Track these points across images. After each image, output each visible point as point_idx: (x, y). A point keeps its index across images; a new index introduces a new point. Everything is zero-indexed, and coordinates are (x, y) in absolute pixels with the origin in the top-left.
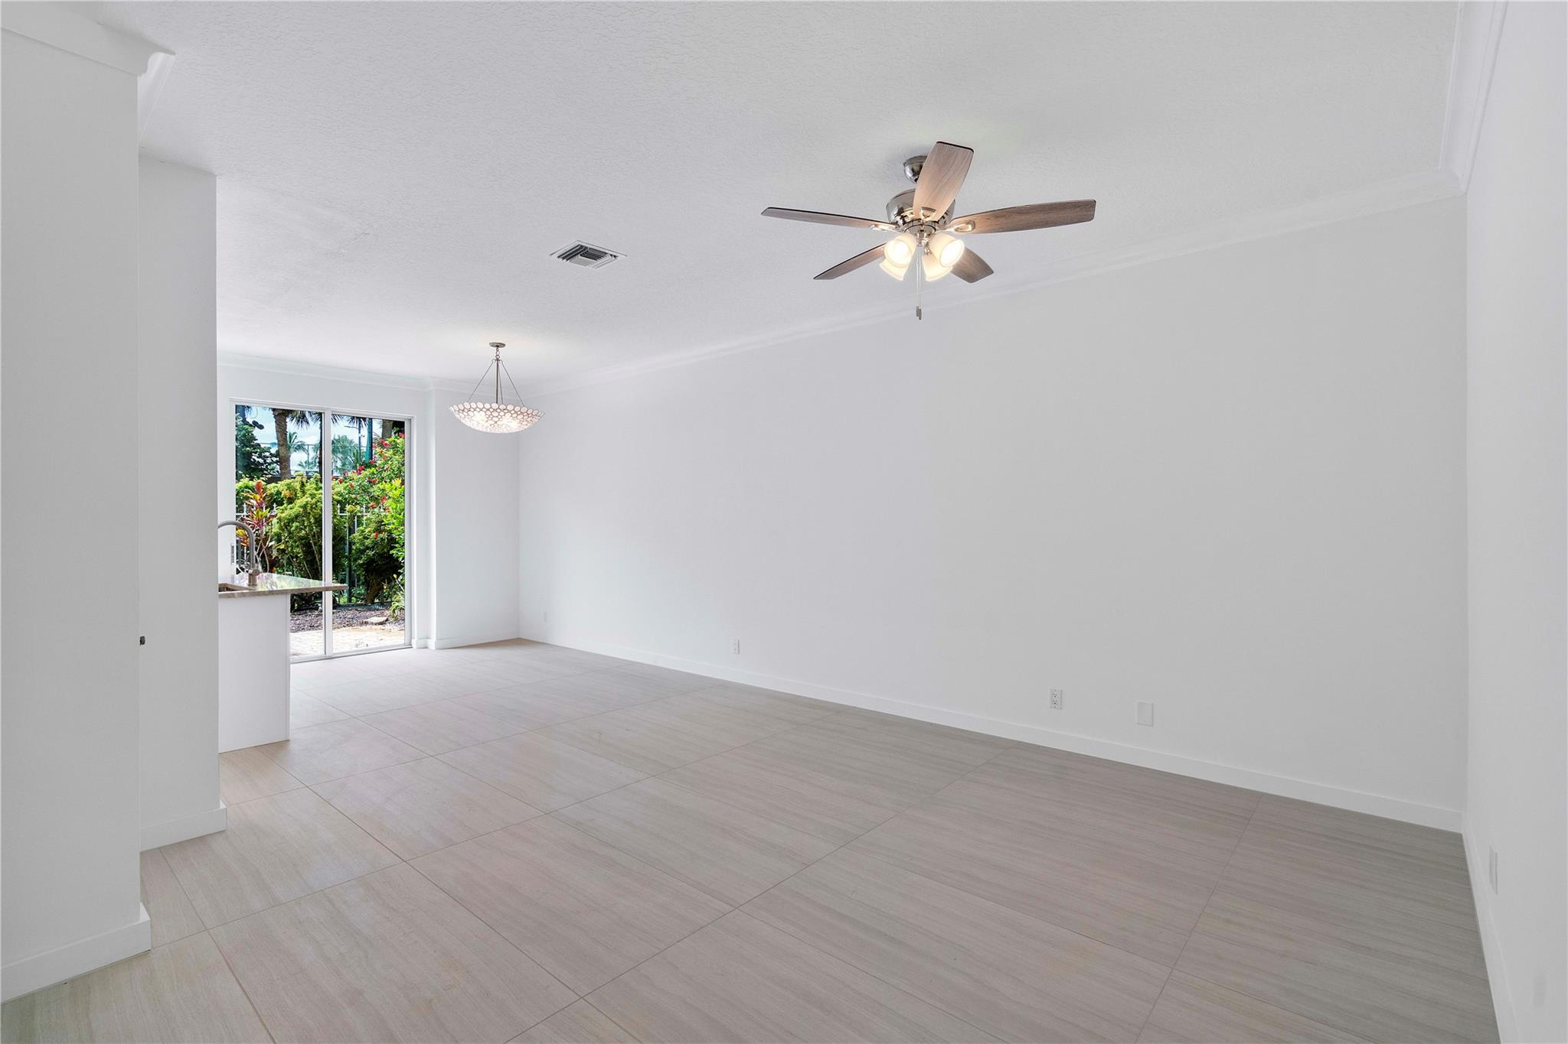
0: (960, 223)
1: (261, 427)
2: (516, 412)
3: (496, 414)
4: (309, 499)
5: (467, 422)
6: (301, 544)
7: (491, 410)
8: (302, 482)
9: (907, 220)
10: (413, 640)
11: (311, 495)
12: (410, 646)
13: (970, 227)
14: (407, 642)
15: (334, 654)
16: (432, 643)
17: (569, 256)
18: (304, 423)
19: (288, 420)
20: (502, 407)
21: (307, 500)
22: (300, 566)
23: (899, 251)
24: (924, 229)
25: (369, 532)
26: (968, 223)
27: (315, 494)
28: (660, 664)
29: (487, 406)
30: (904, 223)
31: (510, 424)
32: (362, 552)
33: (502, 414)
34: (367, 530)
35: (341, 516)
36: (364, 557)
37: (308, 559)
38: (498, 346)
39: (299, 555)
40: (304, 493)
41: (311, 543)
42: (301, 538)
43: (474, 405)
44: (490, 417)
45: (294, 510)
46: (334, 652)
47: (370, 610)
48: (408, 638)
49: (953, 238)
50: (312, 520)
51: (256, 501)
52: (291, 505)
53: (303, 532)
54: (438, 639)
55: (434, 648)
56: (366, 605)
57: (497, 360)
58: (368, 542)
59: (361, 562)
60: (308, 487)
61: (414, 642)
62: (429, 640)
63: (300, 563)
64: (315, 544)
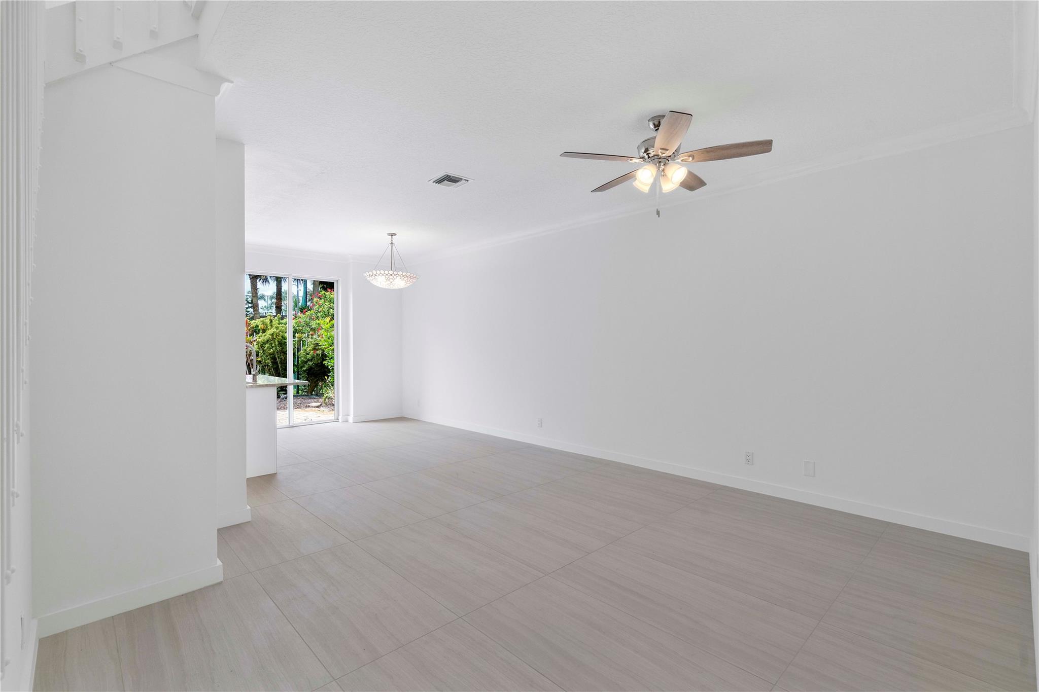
0: (684, 156)
2: (403, 276)
3: (391, 277)
4: (275, 330)
5: (374, 283)
6: (270, 357)
7: (389, 275)
8: (271, 320)
9: (650, 155)
12: (337, 420)
13: (691, 159)
14: (336, 418)
15: (294, 425)
16: (351, 419)
17: (440, 181)
18: (267, 282)
19: (258, 281)
20: (395, 273)
23: (645, 176)
24: (661, 161)
25: (310, 350)
26: (689, 156)
27: (278, 327)
29: (386, 272)
30: (649, 157)
31: (399, 283)
32: (305, 362)
33: (395, 277)
34: (308, 349)
36: (307, 366)
37: (275, 367)
38: (392, 235)
39: (269, 364)
40: (272, 326)
41: (276, 357)
42: (270, 354)
43: (378, 272)
44: (388, 279)
45: (266, 337)
46: (294, 423)
47: (310, 398)
48: (336, 415)
49: (680, 166)
50: (277, 343)
52: (264, 334)
53: (272, 350)
54: (355, 416)
55: (352, 422)
56: (307, 395)
57: (392, 244)
58: (309, 357)
59: (305, 369)
60: (274, 323)
61: (340, 418)
62: (349, 417)
63: (269, 370)
64: (278, 357)
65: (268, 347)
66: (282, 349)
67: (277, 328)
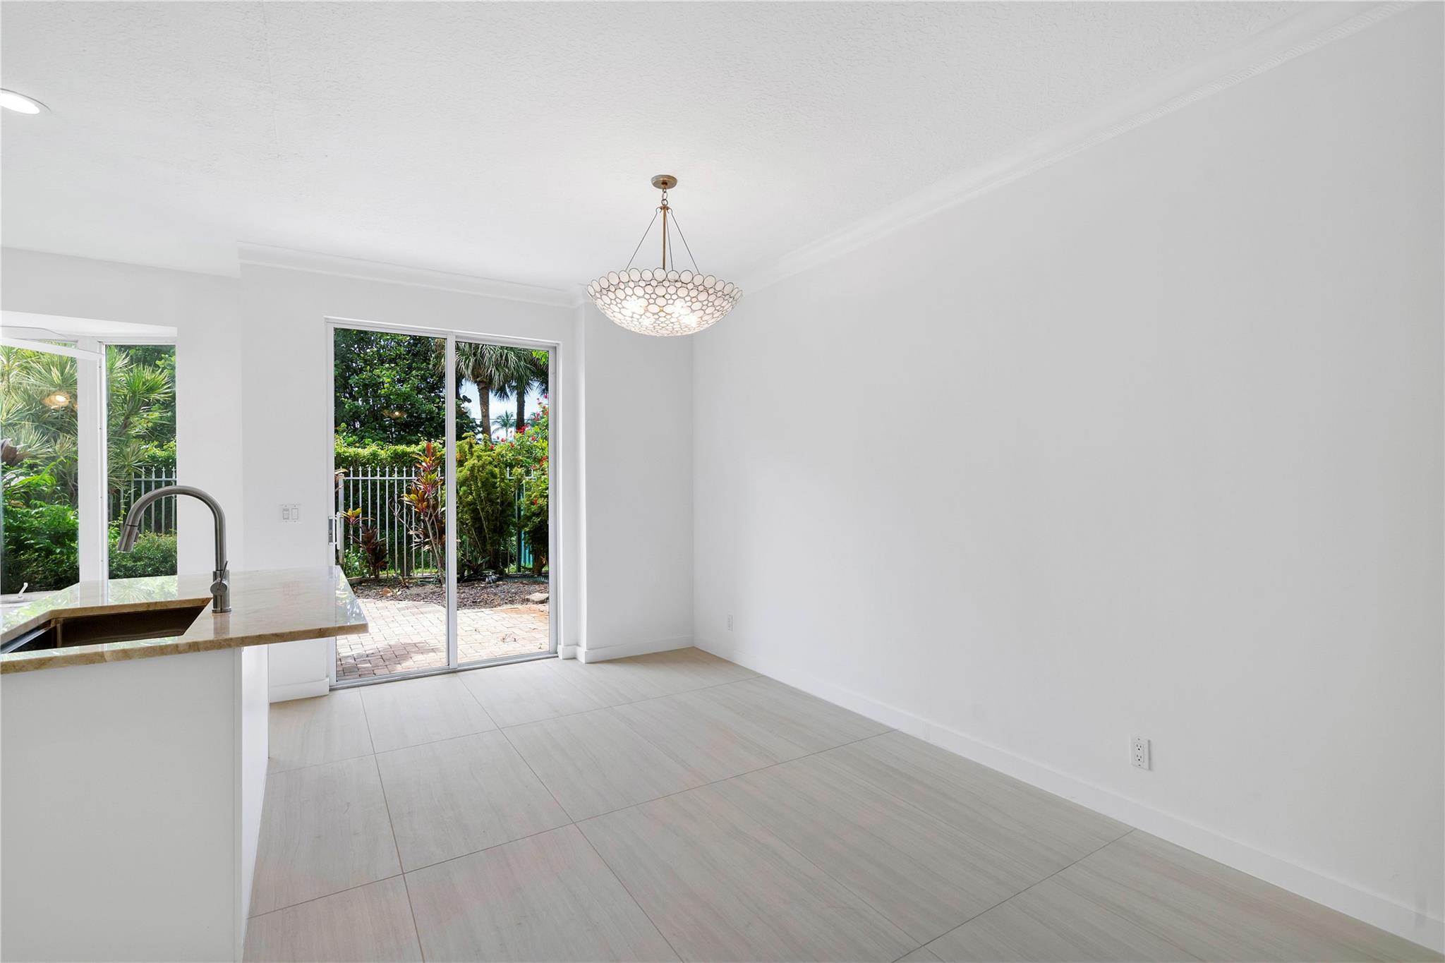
1: (469, 401)
3: (661, 291)
4: (476, 461)
6: (469, 510)
7: (654, 283)
8: (471, 443)
10: (559, 646)
11: (478, 457)
12: (554, 654)
14: (552, 649)
15: (459, 665)
16: (582, 653)
18: (505, 396)
19: (490, 393)
21: (473, 463)
22: (469, 533)
25: (535, 496)
27: (481, 456)
28: (934, 740)
31: (683, 315)
32: (529, 518)
33: (672, 291)
34: (533, 495)
35: (510, 480)
36: (530, 525)
37: (476, 526)
38: (665, 183)
39: (467, 522)
40: (472, 454)
41: (478, 509)
42: (470, 504)
44: (651, 299)
45: (463, 473)
46: (459, 661)
47: (535, 583)
48: (553, 642)
50: (479, 484)
51: (426, 464)
52: (460, 468)
53: (470, 497)
54: (589, 649)
55: (584, 662)
56: (532, 577)
57: (665, 208)
58: (534, 508)
59: (527, 529)
60: (476, 448)
61: (560, 649)
62: (578, 648)
63: (469, 531)
64: (483, 509)
65: (465, 491)
66: (488, 494)
67: (479, 457)
